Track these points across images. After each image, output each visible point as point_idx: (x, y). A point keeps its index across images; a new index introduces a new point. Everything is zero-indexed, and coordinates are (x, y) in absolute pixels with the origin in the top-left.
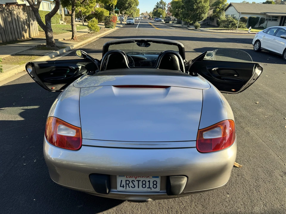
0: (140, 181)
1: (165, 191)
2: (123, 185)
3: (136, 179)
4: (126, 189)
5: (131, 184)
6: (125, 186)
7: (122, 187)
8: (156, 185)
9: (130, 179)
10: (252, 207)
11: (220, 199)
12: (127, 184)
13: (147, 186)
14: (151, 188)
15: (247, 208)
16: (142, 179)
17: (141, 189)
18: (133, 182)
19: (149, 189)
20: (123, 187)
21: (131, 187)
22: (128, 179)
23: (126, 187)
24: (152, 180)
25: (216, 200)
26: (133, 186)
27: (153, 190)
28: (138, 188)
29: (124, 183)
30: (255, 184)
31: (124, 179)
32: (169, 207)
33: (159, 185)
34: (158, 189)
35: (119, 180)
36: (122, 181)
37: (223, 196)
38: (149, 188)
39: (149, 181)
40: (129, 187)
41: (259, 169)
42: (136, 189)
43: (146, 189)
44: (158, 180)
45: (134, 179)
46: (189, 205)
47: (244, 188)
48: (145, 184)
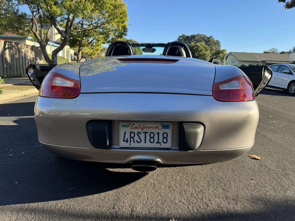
0: (147, 133)
1: (178, 148)
2: (127, 139)
3: (143, 131)
4: (130, 144)
5: (136, 138)
6: (129, 140)
7: (125, 141)
8: (166, 138)
9: (136, 131)
10: (284, 191)
11: (243, 184)
12: (132, 137)
13: (156, 141)
14: (160, 143)
15: (278, 191)
16: (149, 131)
17: (148, 145)
18: (139, 134)
19: (158, 144)
20: (127, 141)
21: (137, 141)
22: (133, 130)
23: (130, 142)
24: (161, 132)
25: (239, 185)
26: (139, 141)
27: (163, 146)
28: (145, 142)
29: (128, 136)
30: (283, 173)
31: (128, 130)
32: (181, 190)
33: (169, 138)
34: (168, 145)
35: (122, 130)
36: (125, 132)
37: (247, 182)
38: (158, 142)
39: (158, 133)
40: (134, 142)
41: (284, 161)
42: (142, 145)
43: (155, 145)
44: (169, 131)
45: (140, 130)
46: (206, 188)
47: (271, 175)
48: (153, 138)
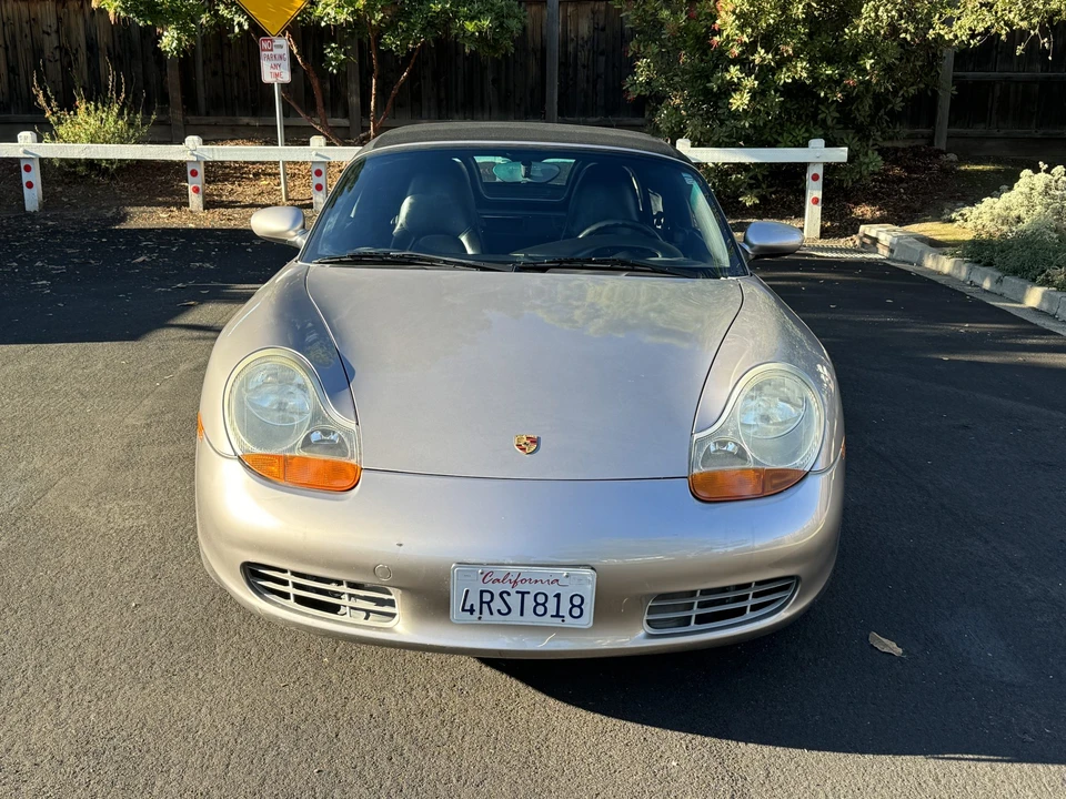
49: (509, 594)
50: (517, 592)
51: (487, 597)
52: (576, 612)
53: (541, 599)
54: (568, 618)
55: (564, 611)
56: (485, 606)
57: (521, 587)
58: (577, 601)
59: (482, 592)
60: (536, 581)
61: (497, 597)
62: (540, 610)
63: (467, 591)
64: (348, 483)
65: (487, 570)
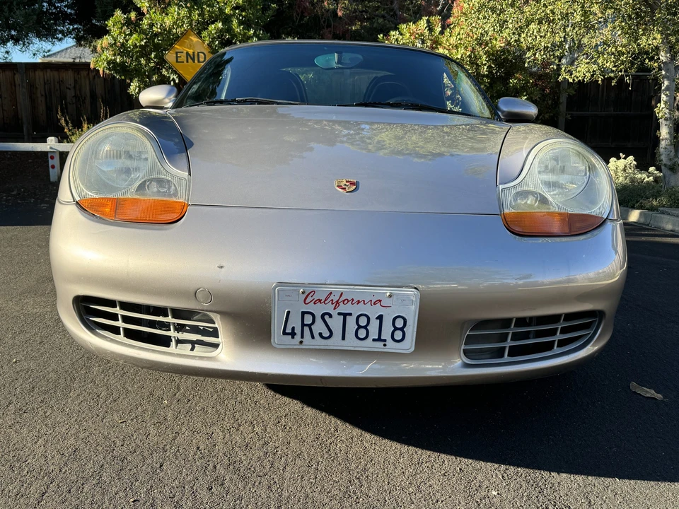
49: (331, 316)
50: (339, 314)
51: (308, 319)
52: (398, 335)
53: (363, 322)
54: (390, 342)
55: (386, 335)
56: (306, 329)
57: (343, 308)
58: (399, 323)
59: (303, 313)
60: (359, 302)
61: (318, 319)
62: (362, 333)
63: (288, 313)
64: (174, 216)
65: (308, 290)
